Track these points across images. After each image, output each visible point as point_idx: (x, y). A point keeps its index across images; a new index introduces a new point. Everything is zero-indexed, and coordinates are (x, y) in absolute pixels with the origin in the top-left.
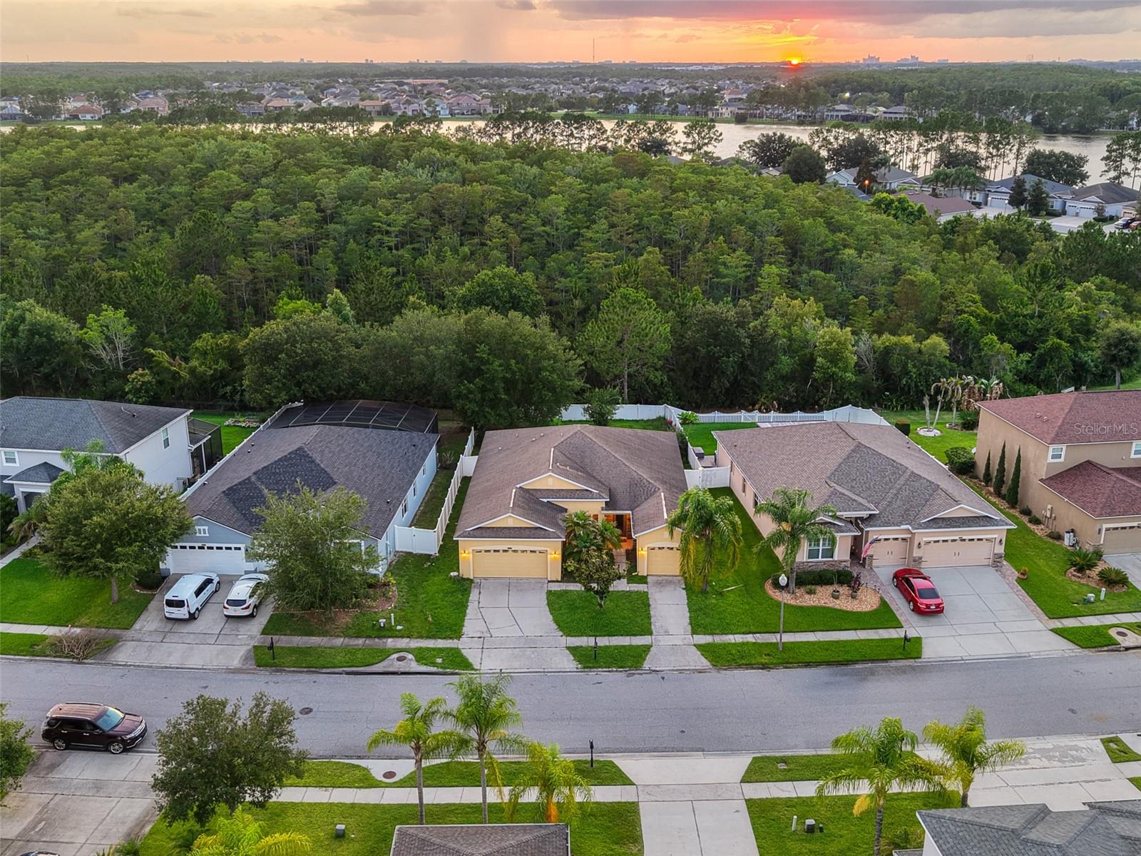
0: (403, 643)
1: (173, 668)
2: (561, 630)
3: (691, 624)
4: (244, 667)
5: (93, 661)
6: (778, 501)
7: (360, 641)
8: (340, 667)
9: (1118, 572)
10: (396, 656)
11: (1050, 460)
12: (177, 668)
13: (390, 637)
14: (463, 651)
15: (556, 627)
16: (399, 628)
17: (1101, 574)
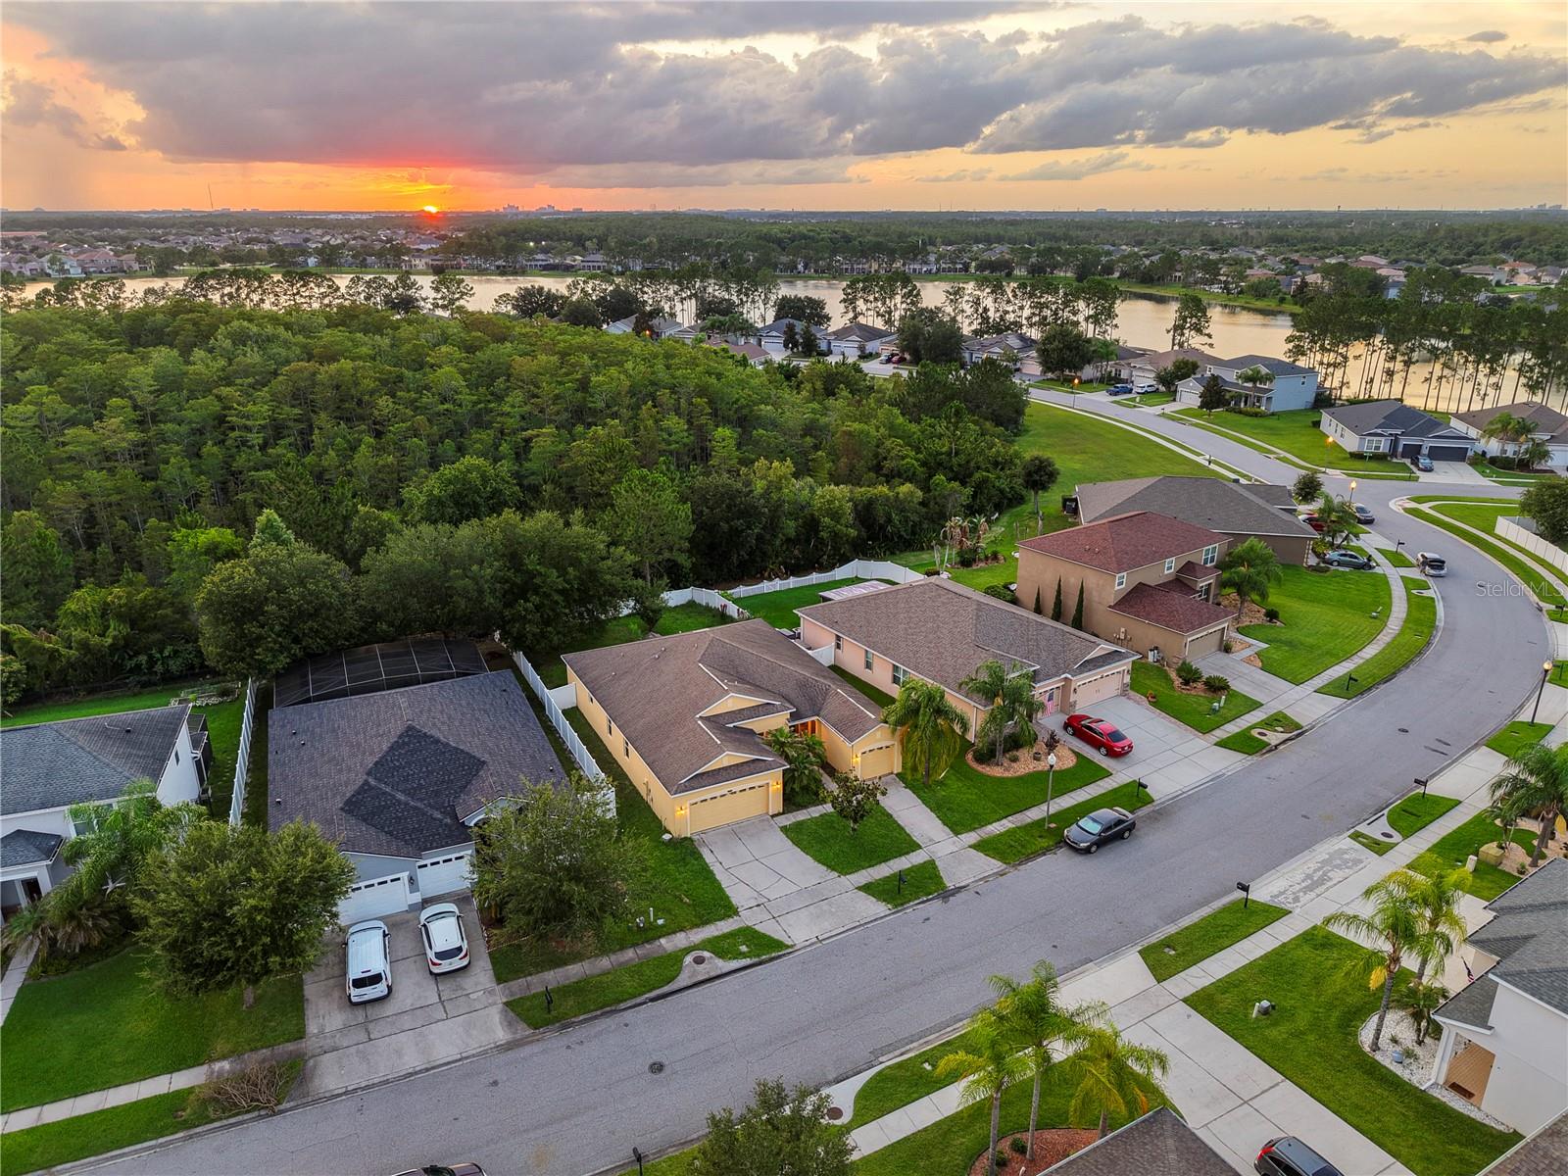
0: (680, 940)
1: (420, 1072)
2: (833, 870)
3: (945, 824)
4: (518, 1036)
5: (292, 1104)
6: (984, 677)
7: (630, 954)
8: (640, 995)
9: (1220, 680)
10: (688, 959)
11: (1117, 588)
12: (427, 1070)
13: (660, 937)
14: (756, 927)
15: (825, 868)
16: (660, 922)
17: (1206, 683)
